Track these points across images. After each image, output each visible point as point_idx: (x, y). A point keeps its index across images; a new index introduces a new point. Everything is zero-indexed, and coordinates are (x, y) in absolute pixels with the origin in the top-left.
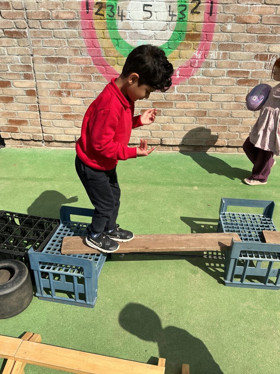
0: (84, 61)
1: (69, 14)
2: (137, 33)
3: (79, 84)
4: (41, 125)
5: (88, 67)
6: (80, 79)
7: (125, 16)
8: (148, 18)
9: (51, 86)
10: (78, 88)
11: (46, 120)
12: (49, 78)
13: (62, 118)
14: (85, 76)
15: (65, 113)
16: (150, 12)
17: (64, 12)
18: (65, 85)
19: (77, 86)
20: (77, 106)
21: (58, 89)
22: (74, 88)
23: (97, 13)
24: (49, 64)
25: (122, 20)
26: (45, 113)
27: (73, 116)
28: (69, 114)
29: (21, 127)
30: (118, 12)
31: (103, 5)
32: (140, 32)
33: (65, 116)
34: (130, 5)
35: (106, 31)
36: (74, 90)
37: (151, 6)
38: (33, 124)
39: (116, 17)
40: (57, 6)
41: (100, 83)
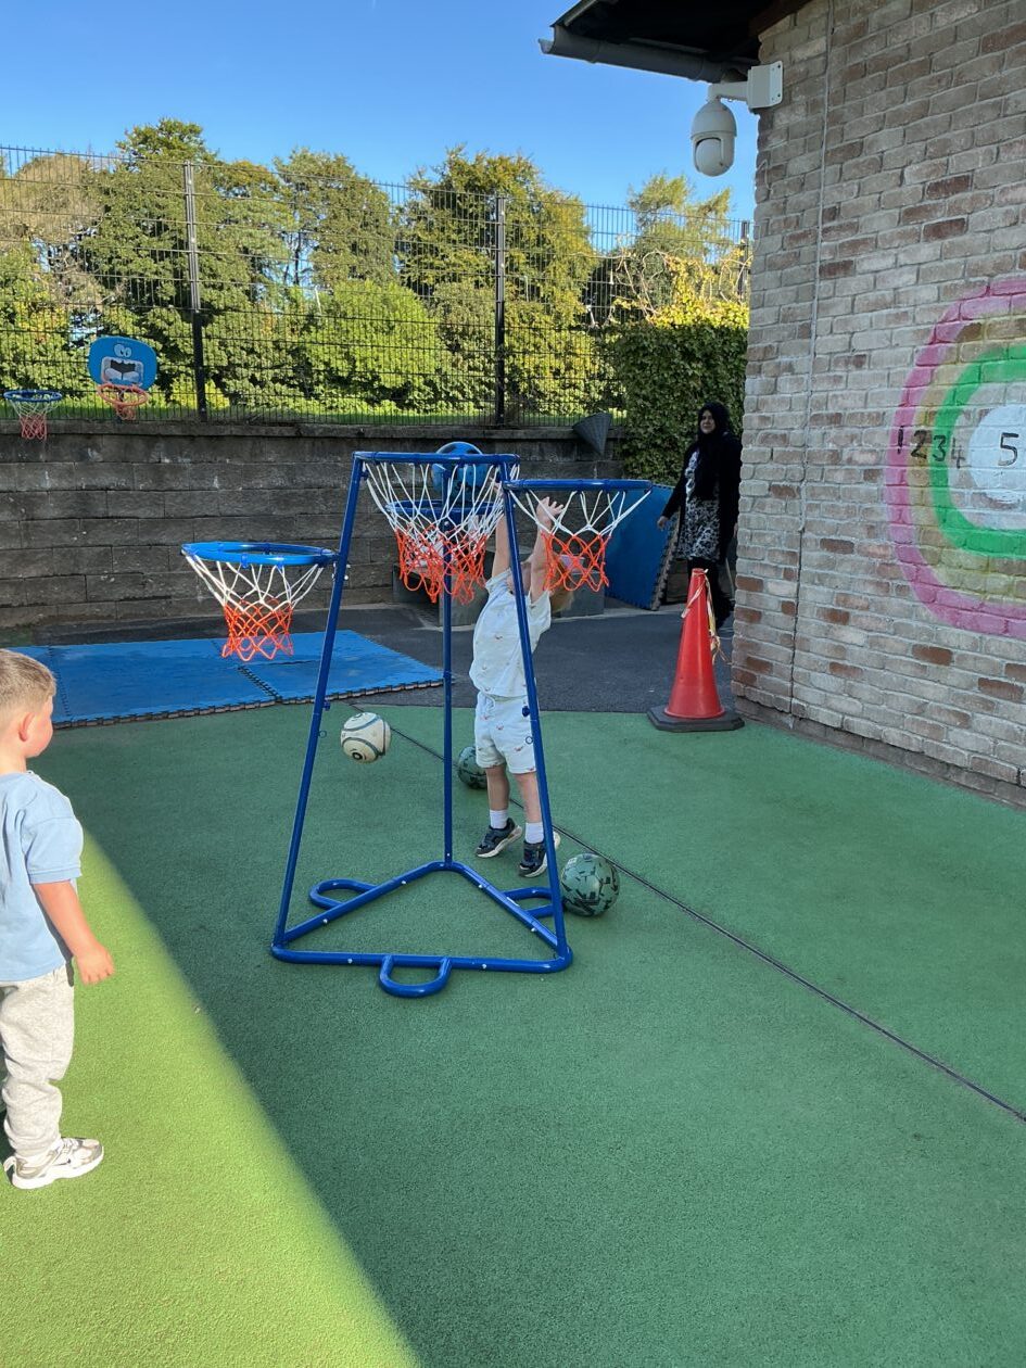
0: (881, 551)
1: (869, 455)
2: (985, 494)
3: (866, 599)
4: (792, 679)
5: (887, 564)
6: (870, 589)
7: (964, 459)
8: (1009, 463)
9: (820, 598)
10: (863, 609)
11: (800, 670)
12: (821, 579)
13: (827, 668)
14: (879, 584)
15: (832, 660)
16: (1014, 449)
17: (862, 452)
18: (843, 598)
19: (862, 603)
20: (857, 648)
21: (831, 607)
22: (857, 608)
23: (914, 453)
24: (825, 553)
25: (959, 467)
26: (803, 653)
27: (845, 668)
28: (841, 662)
29: (762, 676)
30: (953, 452)
31: (928, 436)
32: (991, 494)
33: (834, 666)
34: (975, 435)
35: (926, 489)
36: (857, 612)
37: (1016, 436)
38: (781, 675)
39: (948, 460)
40: (852, 441)
41: (904, 602)
